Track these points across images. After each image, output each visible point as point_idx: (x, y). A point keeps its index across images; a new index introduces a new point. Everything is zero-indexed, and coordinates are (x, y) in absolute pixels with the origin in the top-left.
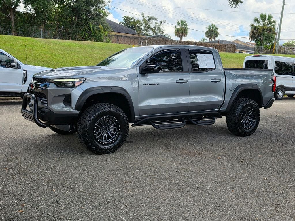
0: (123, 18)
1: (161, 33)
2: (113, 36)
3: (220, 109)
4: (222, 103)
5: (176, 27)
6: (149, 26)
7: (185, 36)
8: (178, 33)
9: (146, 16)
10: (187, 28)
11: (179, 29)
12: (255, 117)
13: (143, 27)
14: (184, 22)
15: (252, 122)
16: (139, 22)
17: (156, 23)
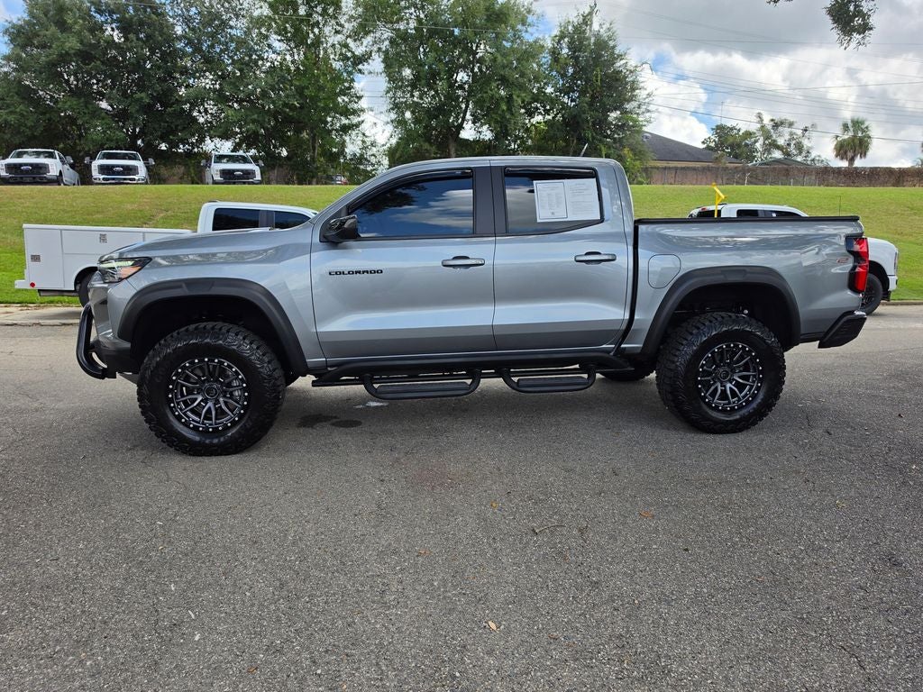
0: (713, 129)
1: (804, 154)
2: (655, 170)
3: (623, 346)
4: (624, 327)
5: (837, 136)
6: (775, 141)
7: (861, 157)
8: (842, 152)
9: (766, 120)
10: (870, 137)
11: (844, 140)
12: (760, 372)
13: (758, 145)
14: (862, 123)
15: (750, 390)
16: (749, 134)
17: (791, 134)
